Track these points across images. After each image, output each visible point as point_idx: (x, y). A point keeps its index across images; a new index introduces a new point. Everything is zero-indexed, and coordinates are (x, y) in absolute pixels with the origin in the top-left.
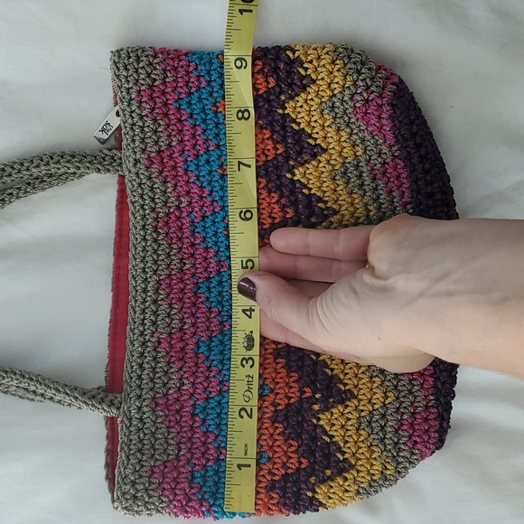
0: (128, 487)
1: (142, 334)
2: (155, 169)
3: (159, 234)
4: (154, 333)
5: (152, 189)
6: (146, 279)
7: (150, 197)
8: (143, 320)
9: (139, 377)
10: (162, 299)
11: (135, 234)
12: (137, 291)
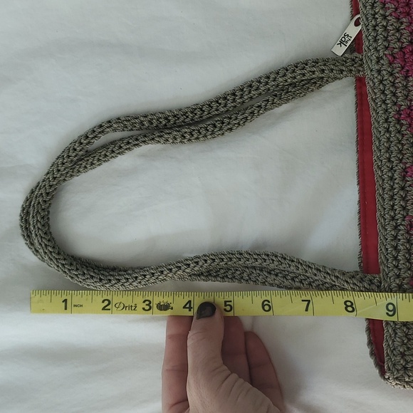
0: (398, 358)
1: (393, 218)
2: (397, 65)
3: (402, 125)
4: (405, 217)
5: (393, 84)
6: (392, 168)
7: (392, 92)
8: (393, 206)
9: (395, 258)
10: (410, 186)
11: (378, 128)
12: (383, 180)
